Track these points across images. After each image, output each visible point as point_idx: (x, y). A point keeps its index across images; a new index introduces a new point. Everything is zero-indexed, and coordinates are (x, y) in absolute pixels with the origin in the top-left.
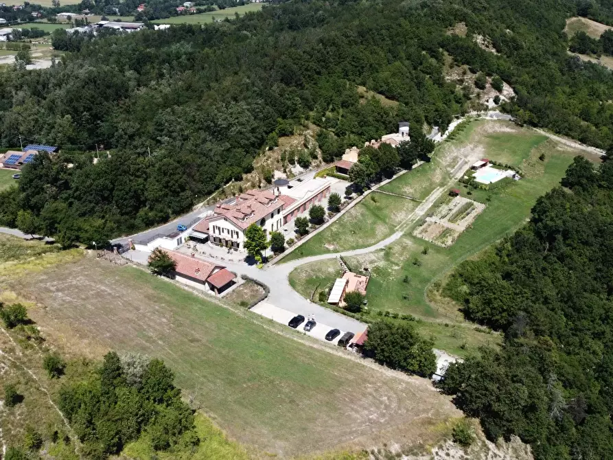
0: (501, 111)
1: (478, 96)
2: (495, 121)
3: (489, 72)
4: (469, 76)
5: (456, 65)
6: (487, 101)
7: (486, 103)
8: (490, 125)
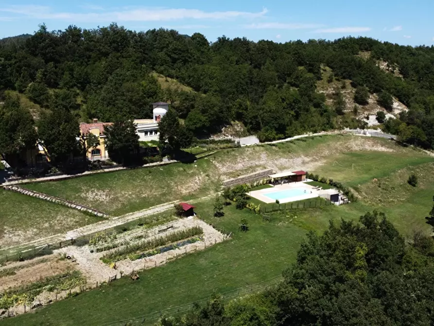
0: (383, 131)
1: (355, 111)
2: (368, 138)
3: (378, 88)
4: (349, 91)
5: (336, 80)
6: (368, 118)
7: (365, 120)
8: (358, 142)
